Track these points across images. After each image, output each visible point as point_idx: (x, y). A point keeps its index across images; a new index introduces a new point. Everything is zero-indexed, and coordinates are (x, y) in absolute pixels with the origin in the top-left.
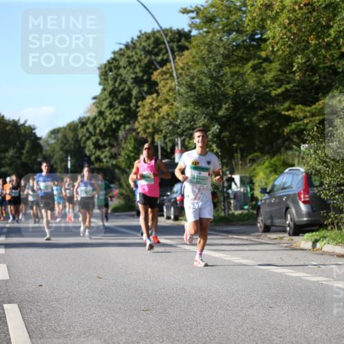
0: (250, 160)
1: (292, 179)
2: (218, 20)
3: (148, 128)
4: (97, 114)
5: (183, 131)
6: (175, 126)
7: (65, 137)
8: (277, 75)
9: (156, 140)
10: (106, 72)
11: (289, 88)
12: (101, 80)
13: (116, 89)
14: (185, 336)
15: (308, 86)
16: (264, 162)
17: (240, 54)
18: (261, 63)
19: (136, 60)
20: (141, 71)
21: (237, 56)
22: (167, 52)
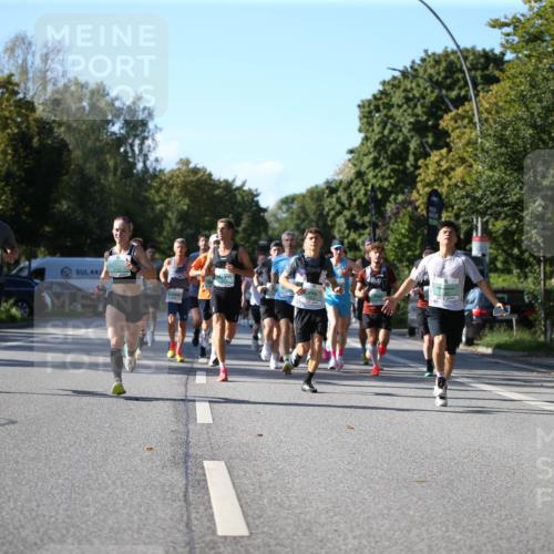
2: (547, 38)
4: (353, 177)
5: (487, 208)
6: (474, 199)
7: (303, 209)
10: (370, 112)
12: (362, 124)
13: (385, 139)
14: (481, 525)
19: (417, 95)
20: (423, 112)
22: (466, 84)
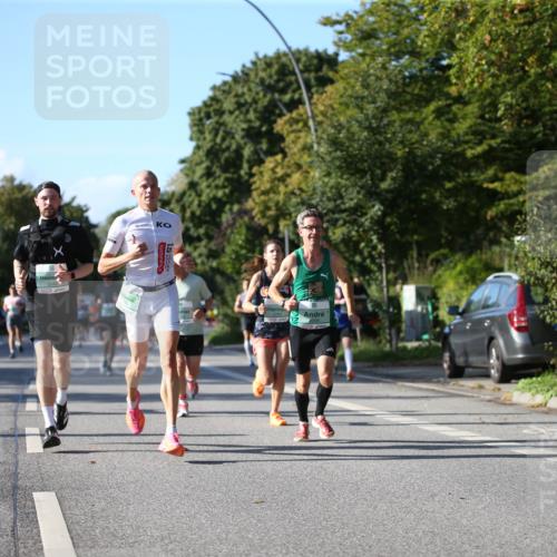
0: (432, 261)
1: (498, 292)
2: (381, 36)
3: (268, 208)
4: (186, 187)
8: (475, 124)
9: (281, 228)
10: (201, 120)
11: (495, 145)
12: (193, 132)
13: (217, 147)
15: (524, 141)
16: (456, 265)
17: (416, 91)
18: (449, 106)
19: (249, 100)
20: (258, 118)
21: (412, 94)
22: (299, 88)
